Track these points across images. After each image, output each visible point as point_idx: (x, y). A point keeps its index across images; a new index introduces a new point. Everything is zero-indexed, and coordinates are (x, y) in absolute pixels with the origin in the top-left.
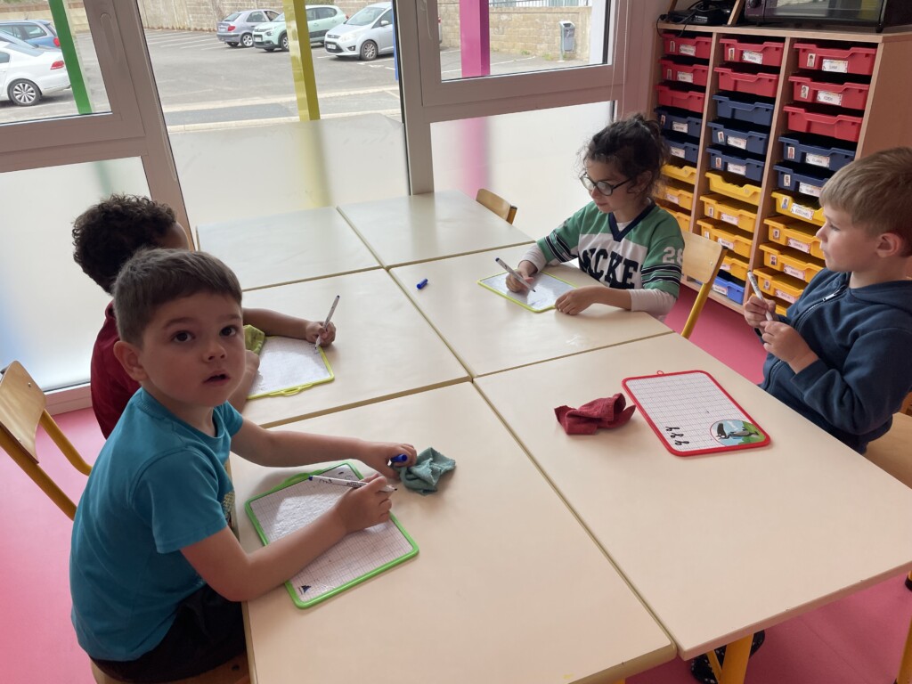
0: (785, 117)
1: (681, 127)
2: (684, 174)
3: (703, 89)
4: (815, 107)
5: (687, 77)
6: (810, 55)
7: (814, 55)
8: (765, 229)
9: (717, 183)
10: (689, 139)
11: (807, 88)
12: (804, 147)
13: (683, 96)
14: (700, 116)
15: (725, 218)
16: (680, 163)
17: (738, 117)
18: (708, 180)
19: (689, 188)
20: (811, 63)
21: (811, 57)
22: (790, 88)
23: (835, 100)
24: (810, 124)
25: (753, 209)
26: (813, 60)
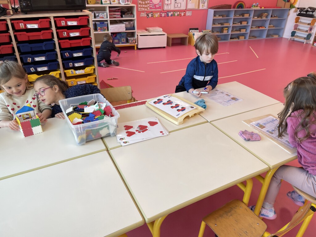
3: (10, 43)
4: (71, 38)
6: (62, 22)
7: (64, 21)
11: (65, 33)
12: (72, 52)
17: (35, 50)
21: (63, 22)
23: (77, 34)
24: (71, 44)
26: (64, 23)
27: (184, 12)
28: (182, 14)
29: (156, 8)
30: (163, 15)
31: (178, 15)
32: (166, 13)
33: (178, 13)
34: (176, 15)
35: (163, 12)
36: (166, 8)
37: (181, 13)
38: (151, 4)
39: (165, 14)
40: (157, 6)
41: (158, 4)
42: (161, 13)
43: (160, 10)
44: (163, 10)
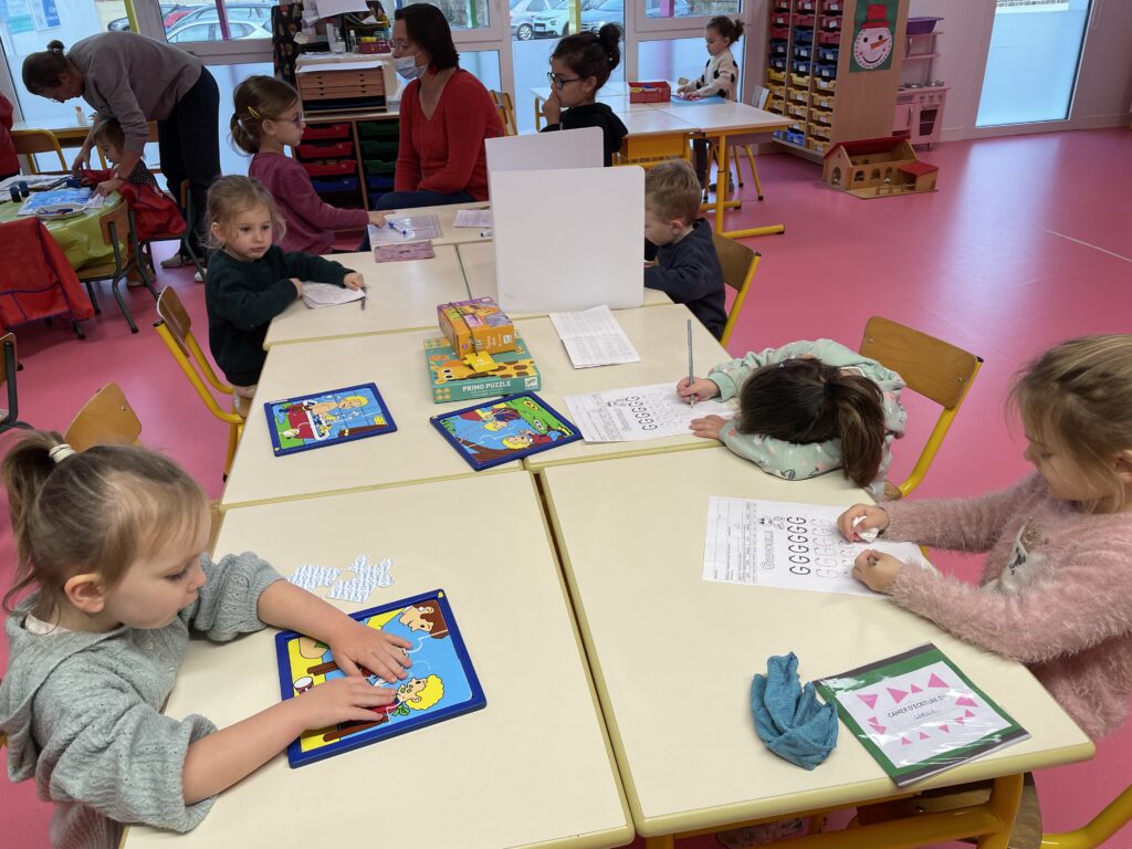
0: (819, 35)
1: (781, 50)
2: (781, 76)
3: (788, 26)
4: (828, 29)
5: (781, 21)
8: (812, 98)
9: (796, 79)
10: (784, 55)
11: (825, 20)
12: (826, 50)
13: (781, 30)
14: (786, 41)
15: (798, 98)
16: (779, 70)
17: (803, 39)
18: (791, 77)
19: (782, 84)
20: (826, 8)
22: (821, 19)
24: (827, 38)
25: (806, 88)
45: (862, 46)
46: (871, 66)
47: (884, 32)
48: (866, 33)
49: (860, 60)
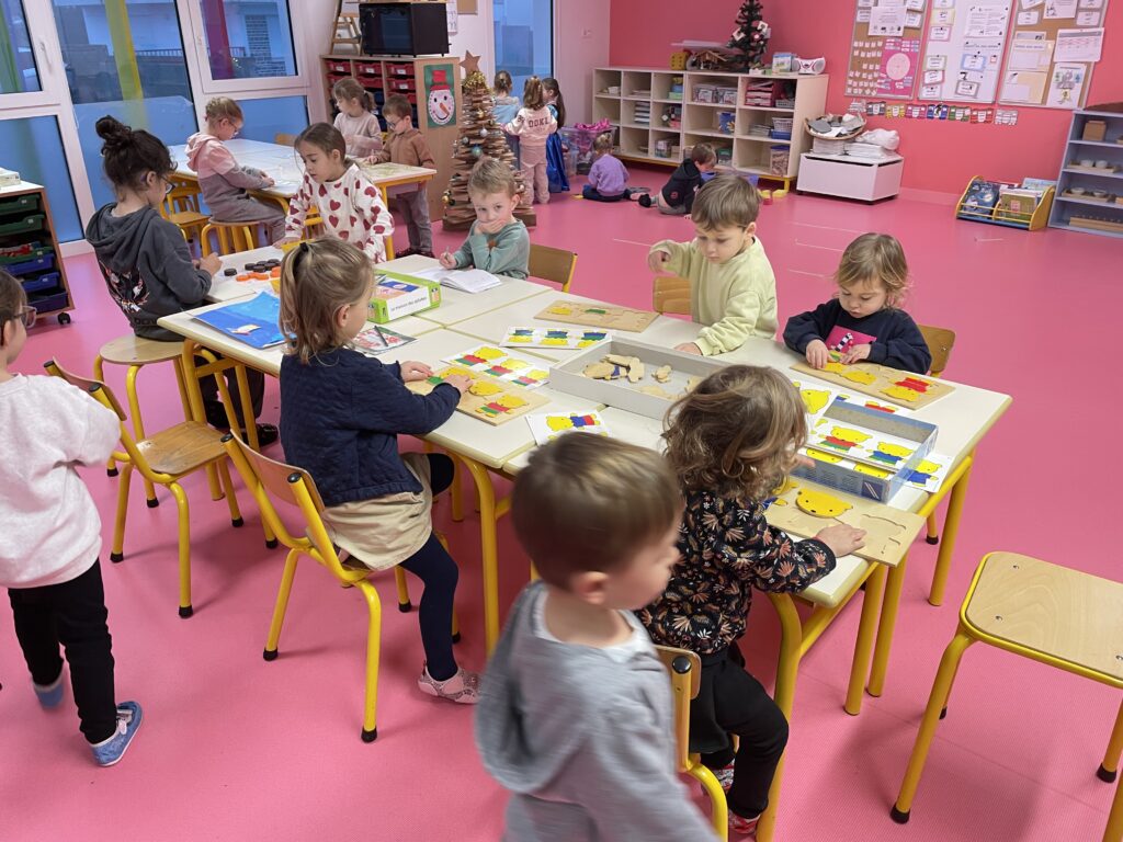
7: (393, 68)
11: (395, 83)
20: (393, 71)
27: (989, 109)
28: (982, 117)
29: (894, 90)
30: (916, 113)
31: (964, 119)
32: (924, 106)
33: (968, 112)
34: (959, 116)
35: (915, 103)
36: (925, 94)
37: (975, 113)
38: (882, 78)
39: (923, 109)
40: (899, 86)
41: (901, 80)
42: (910, 108)
43: (907, 97)
44: (918, 100)
45: (435, 106)
46: (443, 122)
47: (447, 92)
48: (435, 94)
49: (434, 116)
